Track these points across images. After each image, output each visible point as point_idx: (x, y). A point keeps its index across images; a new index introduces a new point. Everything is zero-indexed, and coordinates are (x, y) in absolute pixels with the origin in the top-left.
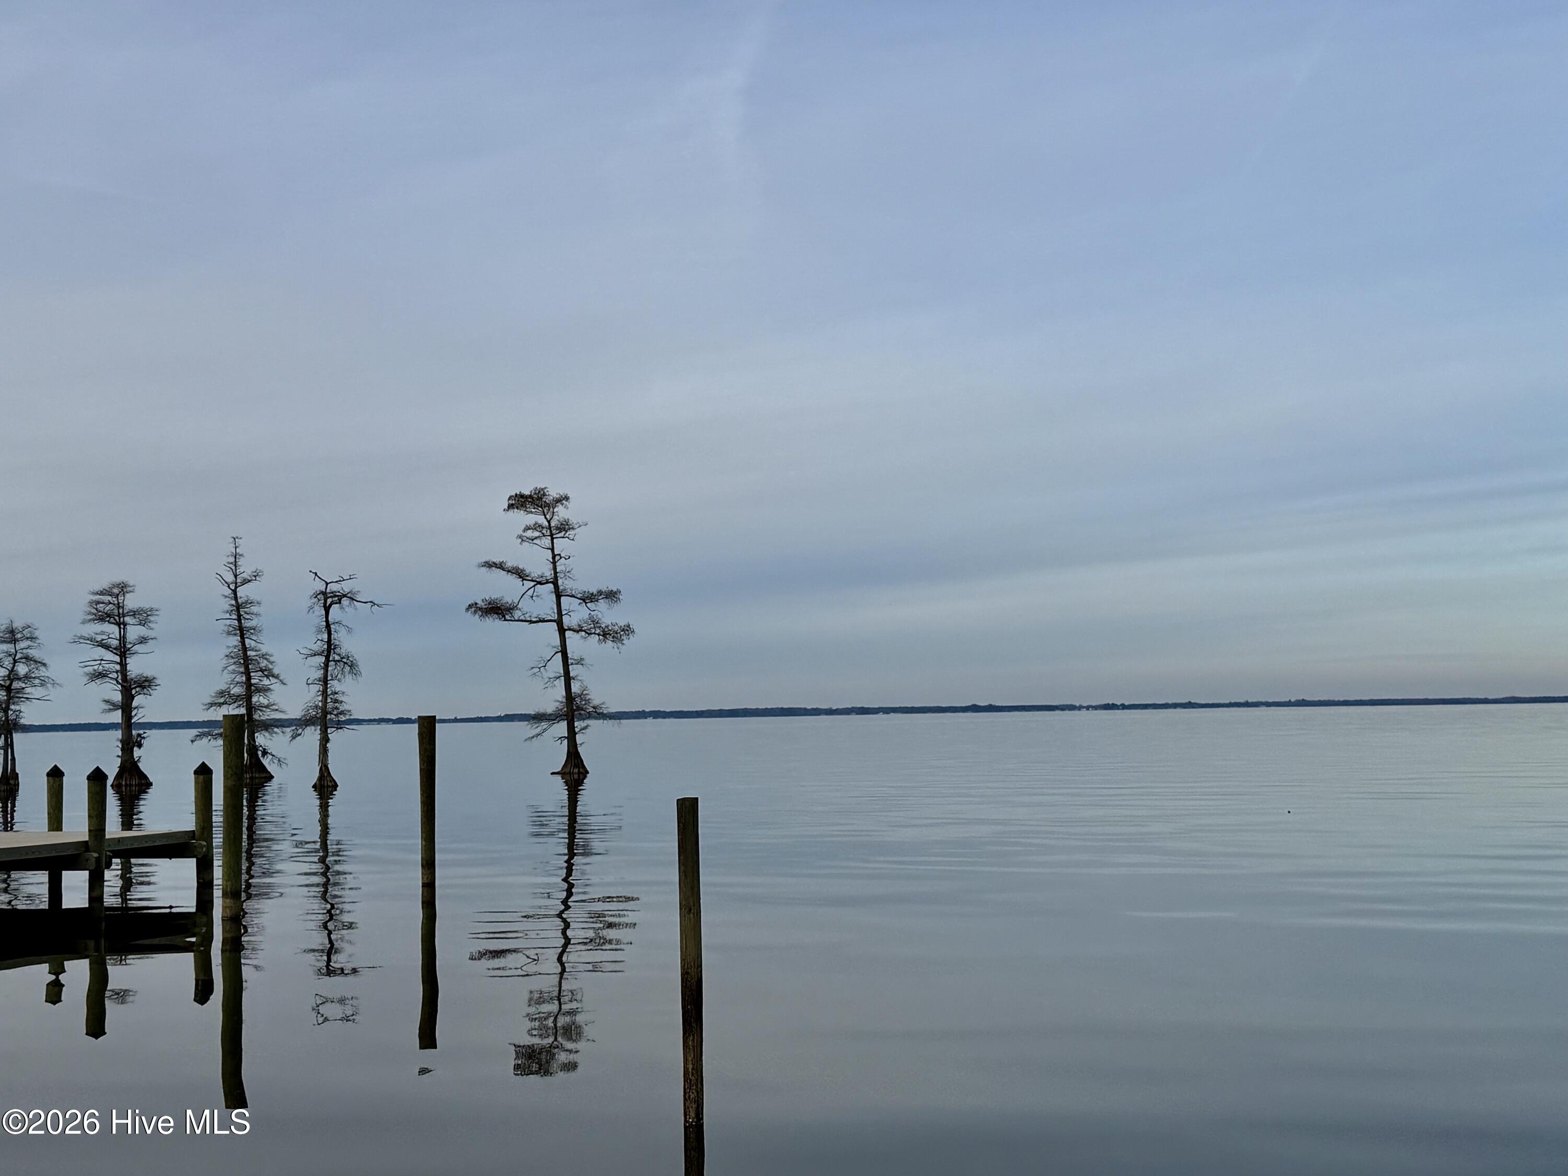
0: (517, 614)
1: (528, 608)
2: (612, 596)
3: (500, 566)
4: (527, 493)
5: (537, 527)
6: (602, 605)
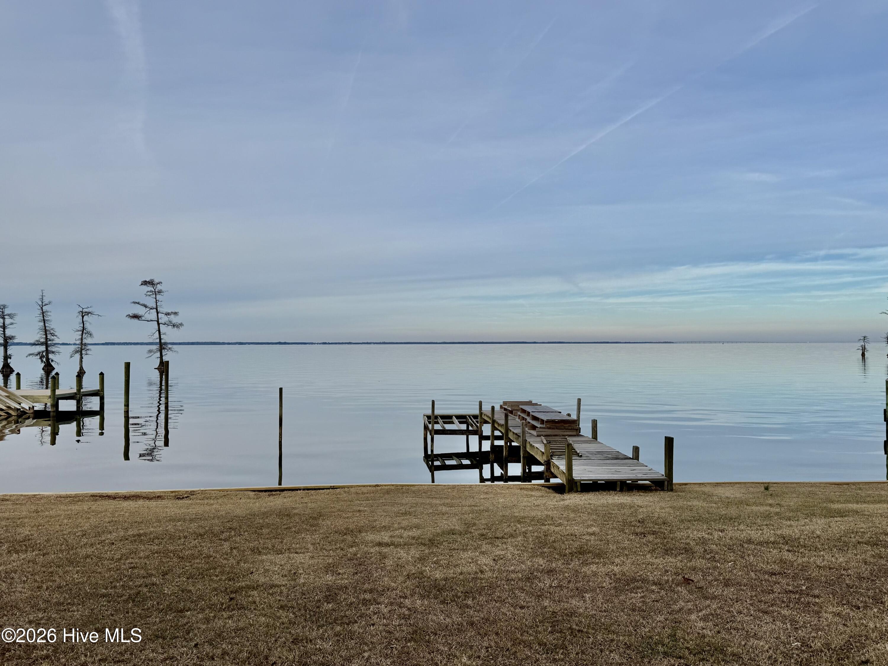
0: (143, 318)
1: (148, 316)
2: (176, 313)
3: (138, 303)
4: (148, 280)
5: (151, 291)
6: (172, 316)
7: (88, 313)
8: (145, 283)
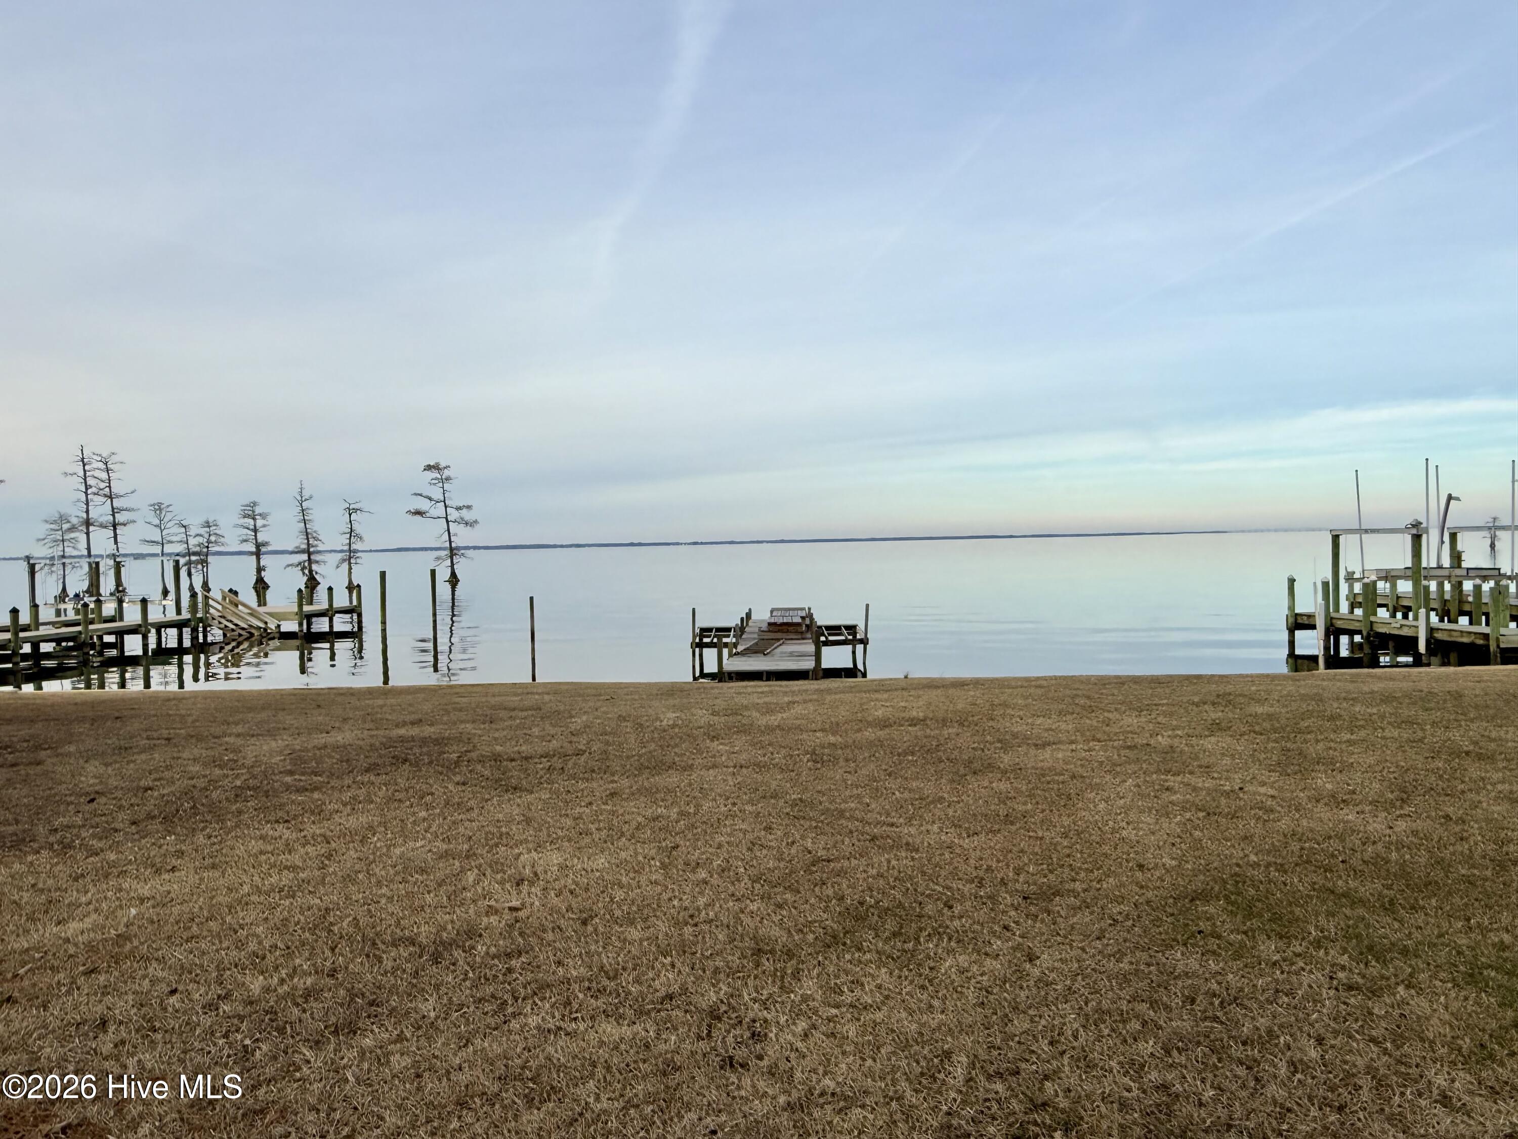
0: (428, 515)
1: (434, 512)
2: (469, 507)
3: (421, 495)
4: (432, 464)
5: (436, 479)
6: (464, 511)
7: (356, 510)
8: (429, 468)
